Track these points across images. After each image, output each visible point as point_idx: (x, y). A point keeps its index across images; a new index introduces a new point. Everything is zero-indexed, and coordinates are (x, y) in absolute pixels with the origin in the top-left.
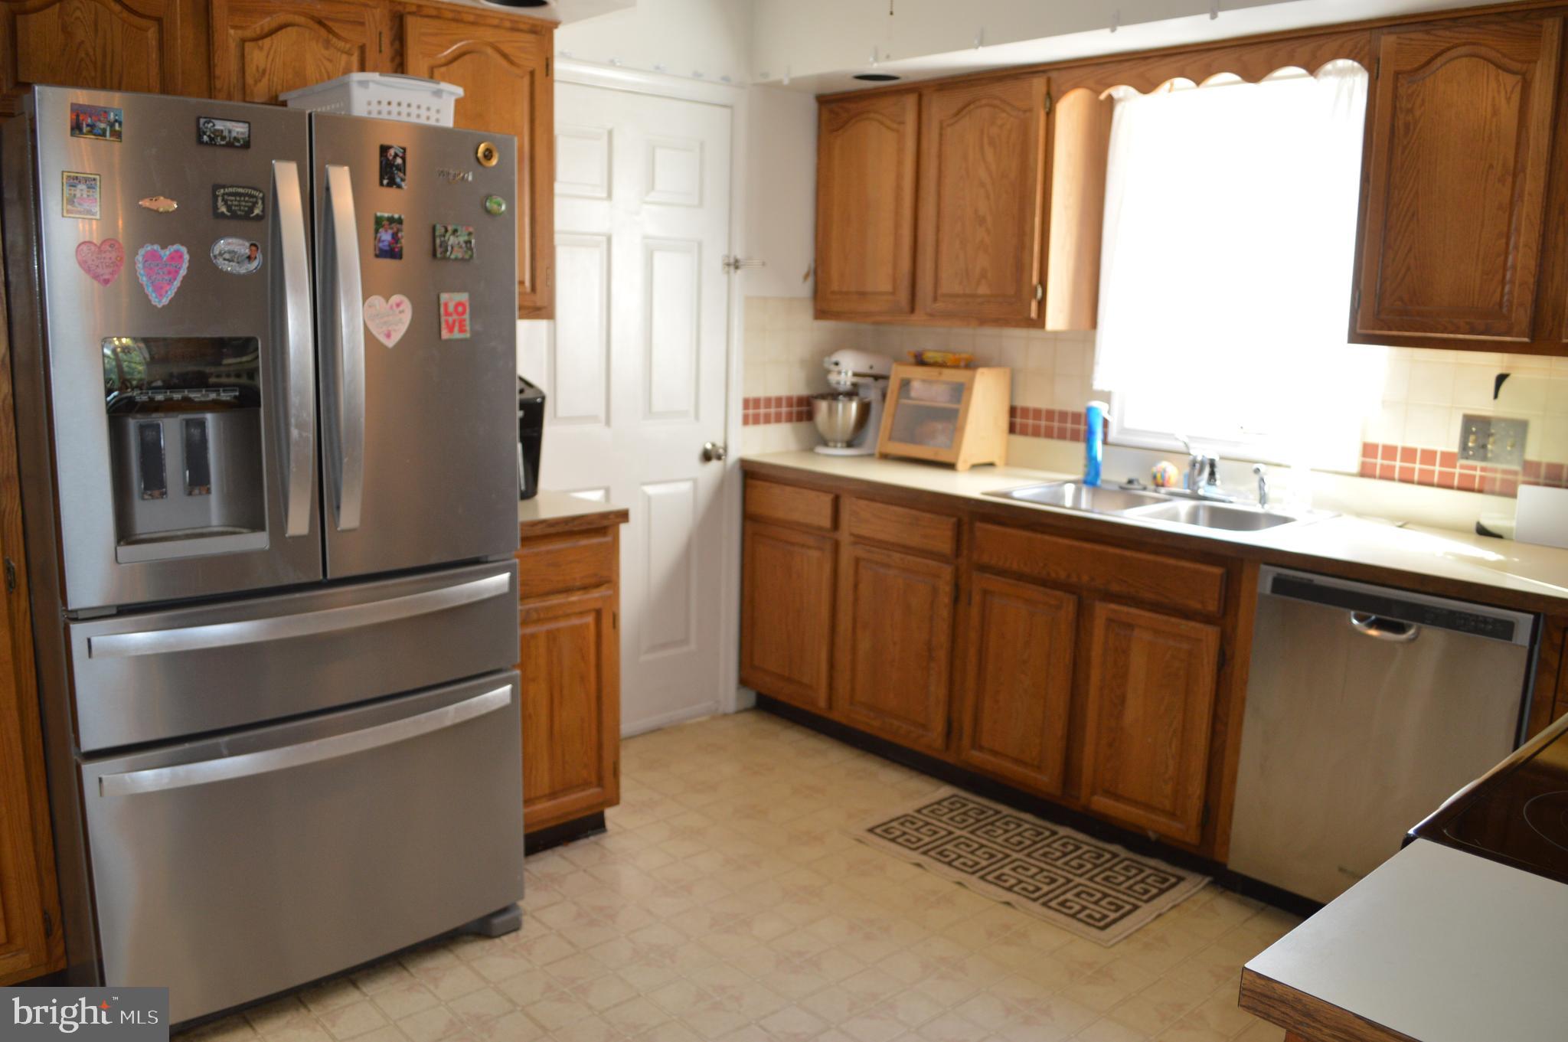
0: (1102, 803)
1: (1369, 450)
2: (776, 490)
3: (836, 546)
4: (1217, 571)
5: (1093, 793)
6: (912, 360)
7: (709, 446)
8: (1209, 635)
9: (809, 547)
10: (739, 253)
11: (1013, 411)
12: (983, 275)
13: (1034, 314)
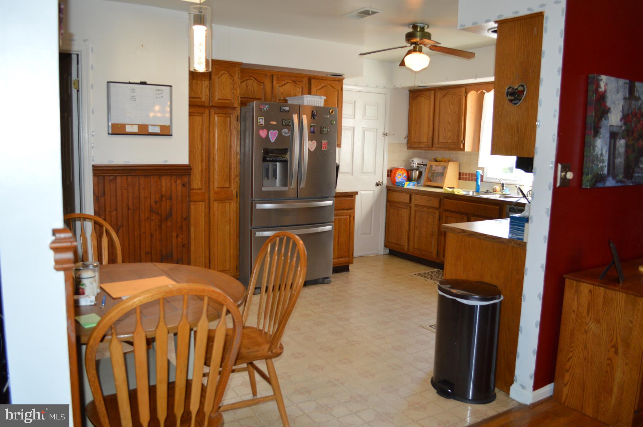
2: (395, 194)
3: (411, 207)
4: (498, 207)
6: (434, 160)
7: (378, 182)
9: (404, 208)
10: (387, 131)
11: (460, 174)
12: (450, 137)
13: (462, 147)
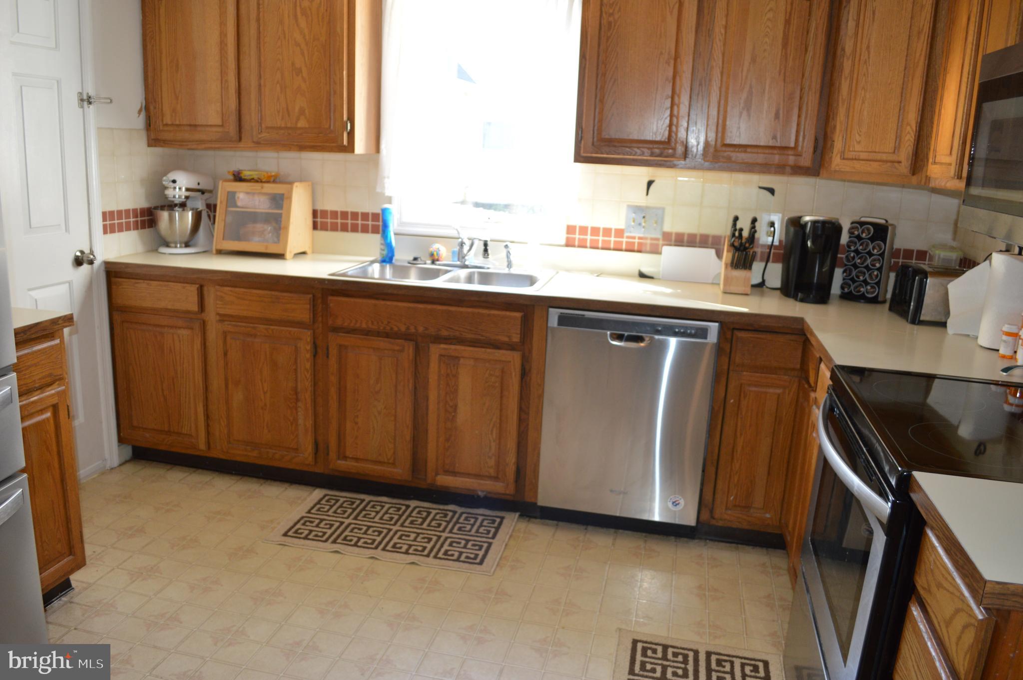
0: (445, 480)
1: (571, 229)
2: (143, 285)
3: (204, 324)
4: (518, 315)
5: (437, 474)
6: (232, 177)
7: (78, 254)
8: (514, 358)
9: (180, 328)
10: (90, 90)
11: (315, 213)
12: (302, 112)
13: (345, 143)
